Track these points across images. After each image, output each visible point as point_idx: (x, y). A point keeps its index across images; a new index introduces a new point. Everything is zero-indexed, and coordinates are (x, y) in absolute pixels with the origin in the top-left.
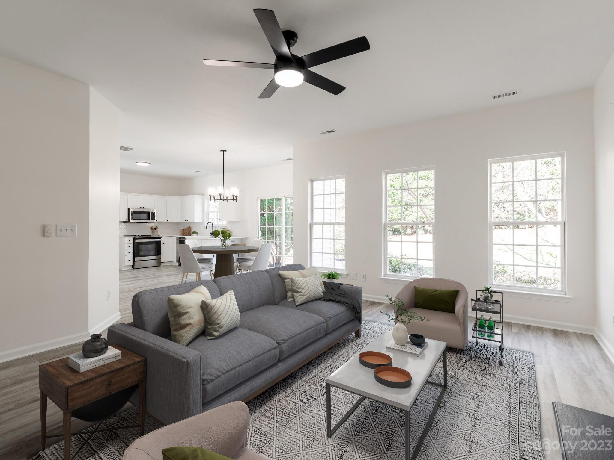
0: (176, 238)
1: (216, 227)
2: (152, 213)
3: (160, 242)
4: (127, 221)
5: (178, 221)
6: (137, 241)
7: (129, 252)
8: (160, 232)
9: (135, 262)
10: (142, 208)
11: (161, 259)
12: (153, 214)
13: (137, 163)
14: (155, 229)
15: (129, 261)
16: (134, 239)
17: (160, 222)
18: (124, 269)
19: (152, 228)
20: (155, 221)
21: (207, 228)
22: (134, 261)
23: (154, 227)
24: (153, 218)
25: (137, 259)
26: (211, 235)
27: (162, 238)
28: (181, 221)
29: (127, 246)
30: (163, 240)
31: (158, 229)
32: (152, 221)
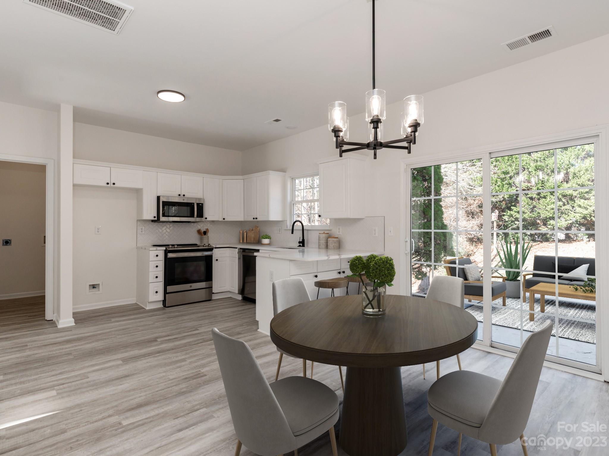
0: (237, 250)
1: (308, 230)
2: (198, 204)
3: (211, 257)
4: (156, 219)
5: (241, 219)
6: (170, 255)
7: (157, 277)
8: (213, 239)
9: (167, 295)
10: (182, 196)
11: (212, 287)
12: (201, 207)
13: (161, 95)
14: (205, 233)
15: (157, 292)
16: (166, 252)
17: (213, 221)
18: (147, 308)
19: (199, 232)
20: (203, 219)
21: (292, 233)
22: (166, 293)
23: (203, 230)
24: (201, 214)
25: (170, 289)
26: (300, 246)
27: (215, 250)
28: (246, 220)
29: (152, 265)
30: (216, 254)
31: (209, 234)
32: (198, 219)
